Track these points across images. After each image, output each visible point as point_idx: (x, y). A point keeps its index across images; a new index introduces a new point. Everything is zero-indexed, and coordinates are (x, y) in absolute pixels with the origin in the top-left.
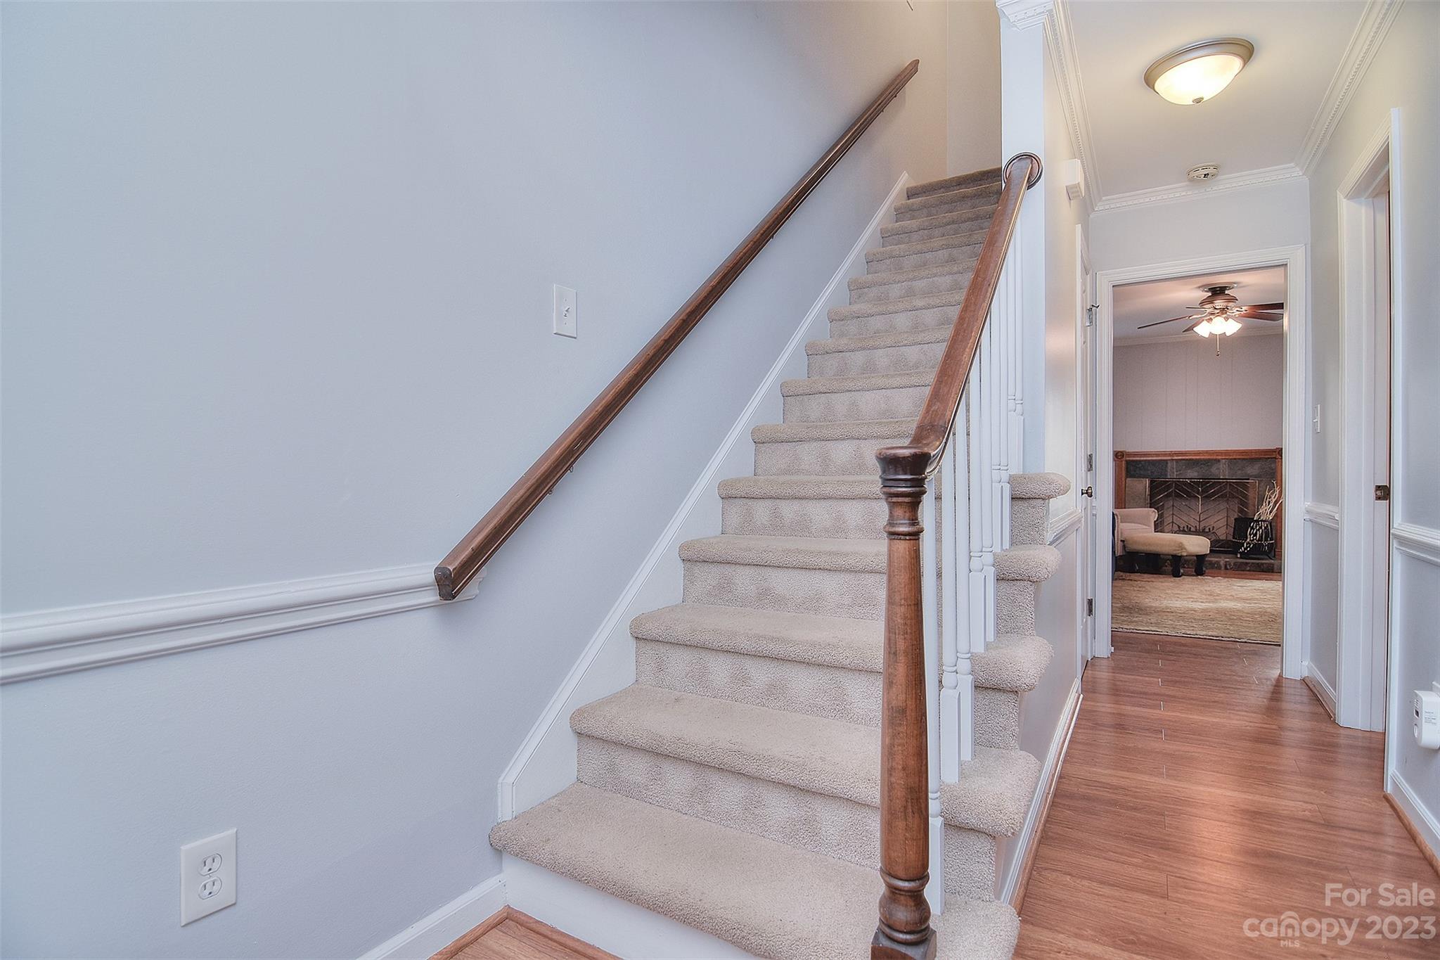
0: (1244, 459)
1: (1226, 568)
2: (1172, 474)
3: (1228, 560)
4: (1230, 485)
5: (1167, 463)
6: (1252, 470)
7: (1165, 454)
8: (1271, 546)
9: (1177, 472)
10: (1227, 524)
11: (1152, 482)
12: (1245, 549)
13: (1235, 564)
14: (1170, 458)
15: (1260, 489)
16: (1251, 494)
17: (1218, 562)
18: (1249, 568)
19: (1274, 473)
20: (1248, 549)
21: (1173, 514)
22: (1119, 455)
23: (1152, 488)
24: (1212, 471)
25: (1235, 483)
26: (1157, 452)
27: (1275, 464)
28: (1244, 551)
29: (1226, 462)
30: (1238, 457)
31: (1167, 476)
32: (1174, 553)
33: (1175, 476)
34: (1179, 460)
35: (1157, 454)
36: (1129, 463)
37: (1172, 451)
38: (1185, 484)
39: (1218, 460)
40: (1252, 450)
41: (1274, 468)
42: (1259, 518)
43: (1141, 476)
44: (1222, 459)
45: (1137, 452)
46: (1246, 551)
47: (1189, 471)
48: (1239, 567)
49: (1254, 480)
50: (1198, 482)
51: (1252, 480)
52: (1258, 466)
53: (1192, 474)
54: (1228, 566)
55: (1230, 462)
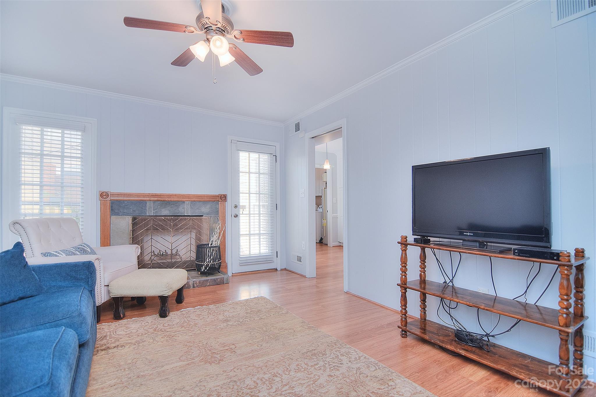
0: (200, 201)
1: (194, 287)
2: (150, 211)
3: (195, 280)
4: (192, 219)
5: (146, 203)
6: (205, 209)
7: (144, 195)
8: (220, 264)
9: (154, 210)
10: (191, 250)
11: (134, 219)
13: (199, 282)
14: (148, 199)
15: (210, 223)
16: (205, 226)
18: (208, 284)
19: (218, 211)
20: (207, 269)
21: (152, 245)
22: (103, 195)
23: (134, 225)
24: (180, 210)
25: (195, 219)
26: (138, 194)
27: (219, 205)
28: (205, 270)
29: (189, 203)
30: (197, 200)
31: (146, 214)
32: (161, 294)
33: (152, 214)
34: (155, 201)
35: (138, 195)
36: (113, 202)
37: (150, 194)
38: (160, 221)
39: (184, 202)
40: (205, 195)
41: (218, 208)
42: (211, 244)
43: (124, 214)
44: (186, 201)
45: (120, 193)
46: (206, 270)
47: (163, 210)
48: (202, 284)
49: (206, 216)
50: (171, 219)
51: (205, 216)
52: (208, 206)
53: (165, 212)
54: (195, 285)
55: (191, 203)
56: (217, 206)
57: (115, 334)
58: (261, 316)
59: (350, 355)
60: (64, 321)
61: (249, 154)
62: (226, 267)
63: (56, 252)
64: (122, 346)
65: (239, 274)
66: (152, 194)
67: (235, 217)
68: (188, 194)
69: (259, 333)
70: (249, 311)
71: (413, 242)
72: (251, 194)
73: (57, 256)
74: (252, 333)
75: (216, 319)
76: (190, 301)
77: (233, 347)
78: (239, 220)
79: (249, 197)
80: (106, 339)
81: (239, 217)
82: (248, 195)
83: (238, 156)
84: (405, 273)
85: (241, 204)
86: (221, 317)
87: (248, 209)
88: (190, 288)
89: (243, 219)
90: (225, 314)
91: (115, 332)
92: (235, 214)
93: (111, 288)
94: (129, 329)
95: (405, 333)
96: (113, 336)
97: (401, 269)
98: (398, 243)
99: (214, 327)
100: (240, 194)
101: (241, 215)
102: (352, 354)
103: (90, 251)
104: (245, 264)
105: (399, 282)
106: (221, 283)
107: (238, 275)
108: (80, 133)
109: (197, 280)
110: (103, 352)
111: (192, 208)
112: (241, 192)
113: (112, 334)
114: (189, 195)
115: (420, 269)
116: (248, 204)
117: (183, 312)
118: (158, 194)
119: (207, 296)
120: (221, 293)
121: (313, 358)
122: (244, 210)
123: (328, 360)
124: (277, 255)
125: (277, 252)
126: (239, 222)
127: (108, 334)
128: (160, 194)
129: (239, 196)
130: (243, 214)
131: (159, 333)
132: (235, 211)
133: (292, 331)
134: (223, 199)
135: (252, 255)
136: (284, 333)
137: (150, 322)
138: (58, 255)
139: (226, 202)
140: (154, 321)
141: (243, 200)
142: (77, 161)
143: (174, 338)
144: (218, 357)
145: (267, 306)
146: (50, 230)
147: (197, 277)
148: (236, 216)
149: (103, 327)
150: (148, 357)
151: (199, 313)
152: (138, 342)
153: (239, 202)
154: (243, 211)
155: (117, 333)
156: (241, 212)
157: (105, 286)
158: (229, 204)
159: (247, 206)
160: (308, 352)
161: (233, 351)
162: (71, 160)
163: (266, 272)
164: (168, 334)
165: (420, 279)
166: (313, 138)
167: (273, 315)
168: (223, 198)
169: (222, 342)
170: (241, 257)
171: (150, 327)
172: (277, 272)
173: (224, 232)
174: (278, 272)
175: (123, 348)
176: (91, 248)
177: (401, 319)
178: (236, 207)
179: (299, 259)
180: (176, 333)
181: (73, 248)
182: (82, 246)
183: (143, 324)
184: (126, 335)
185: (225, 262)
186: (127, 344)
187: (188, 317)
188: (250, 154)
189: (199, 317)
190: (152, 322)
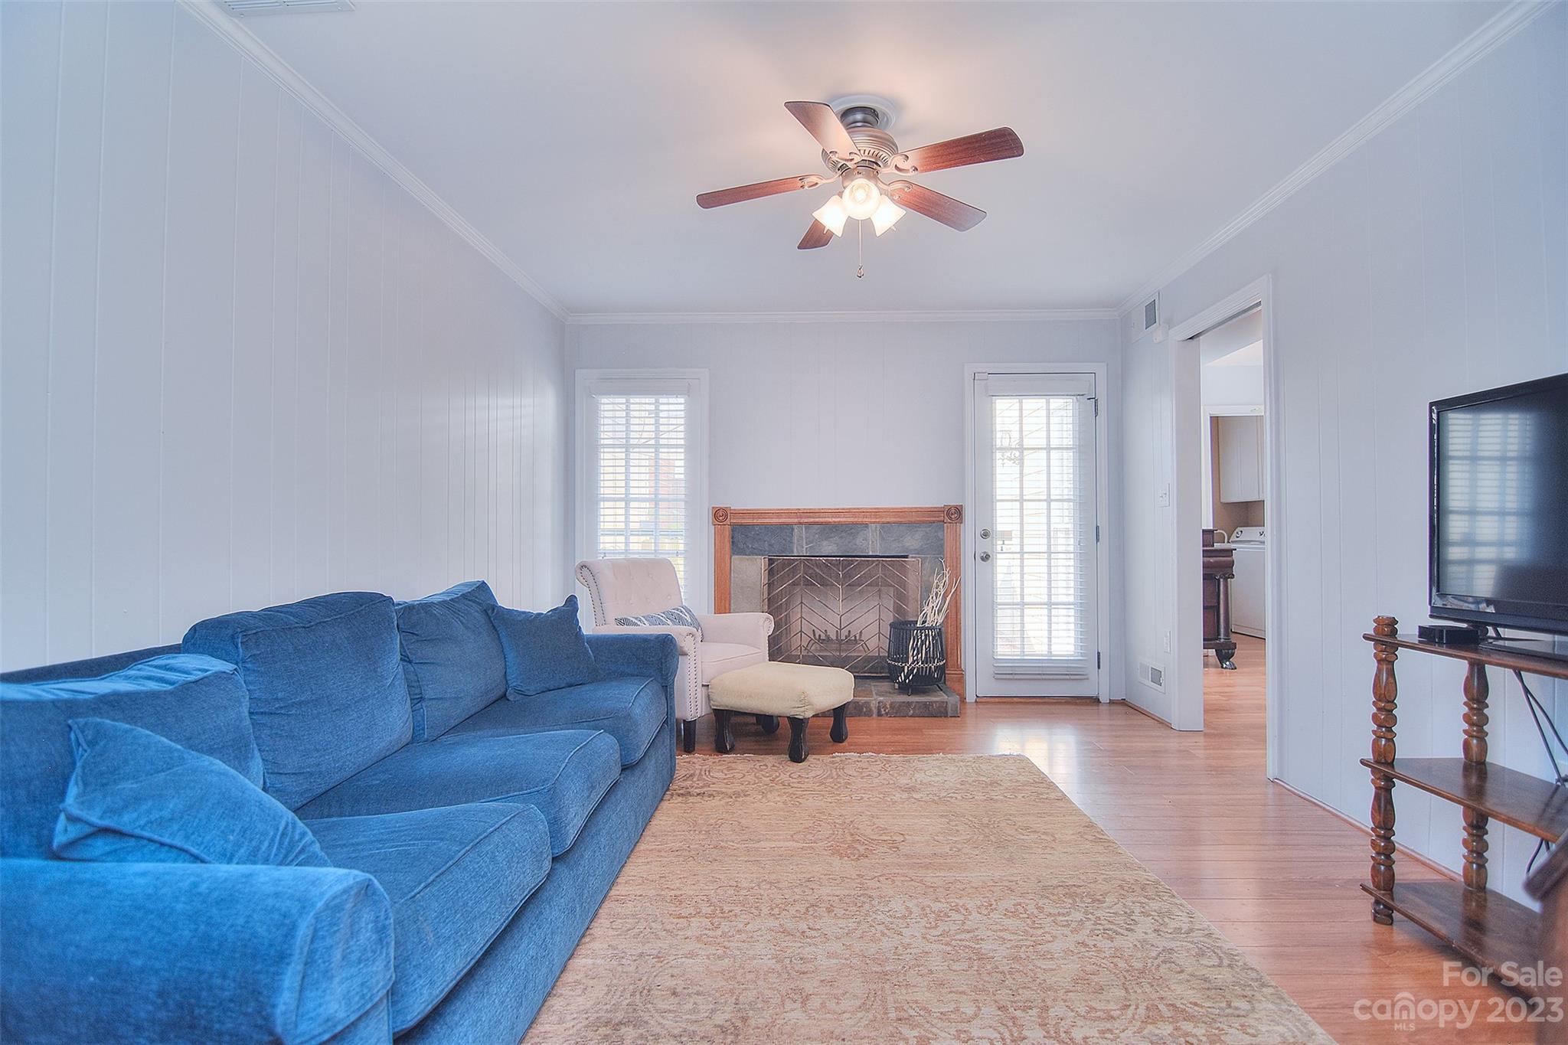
0: (901, 523)
1: (879, 715)
2: (800, 547)
3: (882, 698)
4: (883, 565)
5: (793, 529)
6: (912, 541)
7: (789, 513)
8: (942, 670)
9: (807, 544)
10: (879, 633)
11: (771, 562)
12: (907, 677)
13: (892, 704)
14: (796, 520)
15: (924, 572)
16: (912, 581)
17: (867, 704)
18: (912, 712)
19: (942, 546)
20: (910, 678)
21: (802, 617)
22: (720, 515)
23: (771, 572)
24: (857, 543)
25: (889, 563)
26: (778, 510)
27: (944, 530)
28: (905, 680)
29: (876, 527)
30: (893, 520)
31: (793, 553)
32: (792, 713)
33: (804, 551)
34: (811, 524)
35: (778, 513)
36: (736, 529)
37: (799, 509)
38: (818, 565)
39: (866, 525)
40: (912, 508)
41: (941, 537)
42: (924, 622)
43: (754, 552)
44: (871, 523)
45: (747, 510)
46: (907, 681)
47: (825, 543)
48: (898, 711)
49: (915, 558)
50: (838, 562)
51: (912, 557)
52: (918, 535)
53: (829, 547)
54: (882, 710)
55: (882, 528)
56: (940, 534)
57: (707, 774)
58: (993, 793)
59: (1166, 919)
60: (605, 722)
61: (1021, 403)
62: (961, 679)
63: (636, 619)
64: (710, 796)
65: (992, 700)
66: (804, 509)
67: (983, 559)
68: (875, 509)
69: (967, 826)
70: (970, 780)
71: (1416, 640)
72: (1024, 503)
73: (636, 625)
74: (953, 823)
75: (891, 782)
76: (859, 740)
77: (900, 838)
78: (993, 566)
79: (1022, 509)
80: (692, 780)
81: (992, 560)
82: (1017, 505)
83: (992, 410)
84: (1390, 730)
85: (999, 528)
86: (903, 781)
87: (1017, 541)
88: (872, 716)
89: (1004, 566)
90: (917, 775)
91: (709, 771)
92: (984, 553)
93: (713, 691)
94: (732, 771)
95: (1384, 914)
96: (704, 777)
97: (1375, 717)
98: (1366, 637)
99: (881, 796)
100: (998, 503)
101: (998, 555)
102: (1175, 917)
103: (689, 621)
104: (1008, 677)
105: (1369, 756)
106: (940, 713)
107: (992, 703)
108: (682, 400)
109: (887, 700)
110: (680, 799)
111: (883, 539)
112: (998, 498)
113: (703, 773)
114: (878, 508)
115: (1466, 726)
116: (1018, 527)
117: (837, 759)
118: (815, 509)
119: (899, 736)
120: (931, 735)
121: (1065, 900)
122: (1006, 542)
123: (1099, 913)
124: (1099, 662)
125: (1099, 653)
126: (993, 573)
127: (698, 772)
128: (819, 509)
129: (993, 509)
130: (1002, 552)
131: (777, 787)
132: (983, 546)
133: (1049, 838)
134: (953, 517)
135: (1027, 655)
136: (1027, 838)
137: (770, 765)
138: (639, 623)
139: (961, 523)
140: (778, 765)
141: (1005, 518)
142: (677, 452)
143: (798, 800)
144: (861, 850)
145: (1020, 777)
146: (633, 579)
147: (888, 695)
148: (986, 558)
149: (695, 760)
150: (743, 821)
151: (865, 765)
152: (737, 795)
153: (993, 524)
154: (1004, 544)
155: (711, 774)
156: (999, 548)
157: (703, 685)
158: (969, 530)
159: (1016, 534)
160: (1060, 886)
161: (894, 846)
162: (668, 452)
163: (1067, 703)
164: (791, 791)
165: (1466, 758)
166: (1190, 338)
167: (1023, 797)
168: (955, 514)
169: (882, 826)
170: (999, 657)
171: (767, 775)
172: (1098, 706)
173: (957, 593)
174: (1101, 707)
175: (711, 798)
176: (692, 616)
177: (1373, 866)
178: (985, 535)
179: (1157, 676)
180: (805, 793)
181: (664, 613)
182: (677, 610)
183: (757, 767)
184: (725, 779)
185: (959, 667)
186: (718, 793)
187: (840, 769)
188: (1024, 401)
189: (861, 773)
190: (774, 766)
